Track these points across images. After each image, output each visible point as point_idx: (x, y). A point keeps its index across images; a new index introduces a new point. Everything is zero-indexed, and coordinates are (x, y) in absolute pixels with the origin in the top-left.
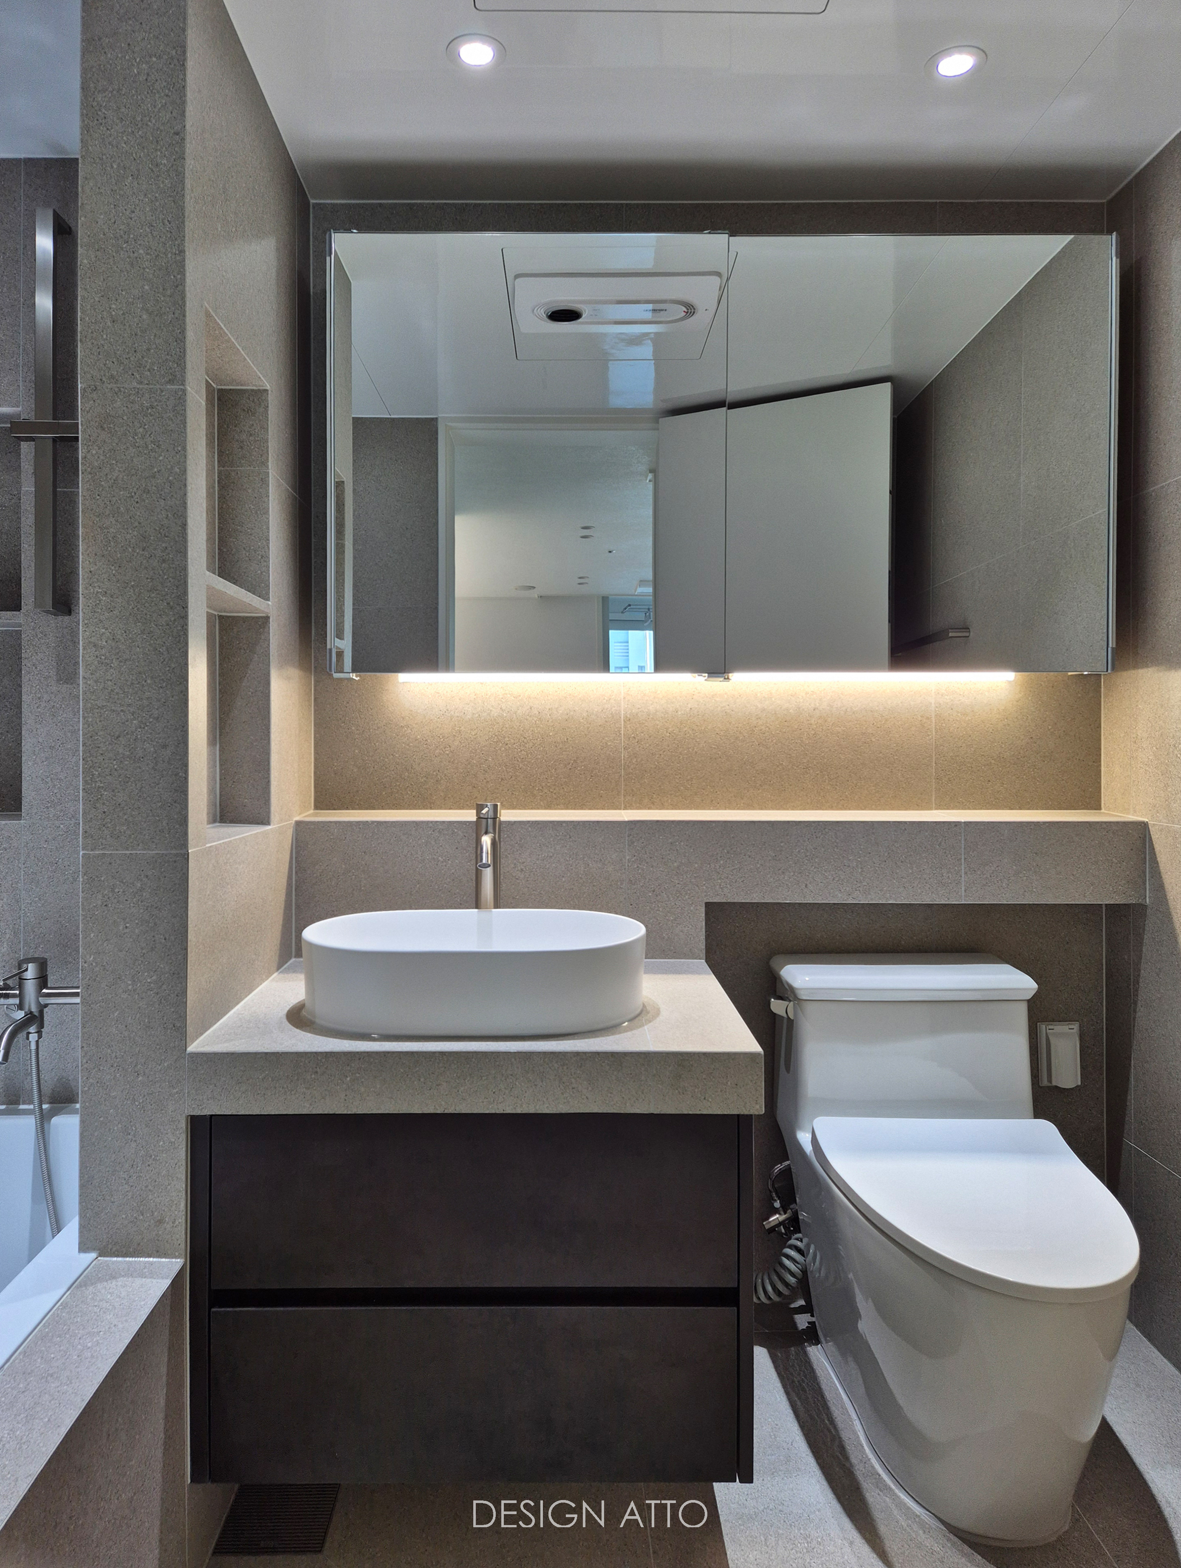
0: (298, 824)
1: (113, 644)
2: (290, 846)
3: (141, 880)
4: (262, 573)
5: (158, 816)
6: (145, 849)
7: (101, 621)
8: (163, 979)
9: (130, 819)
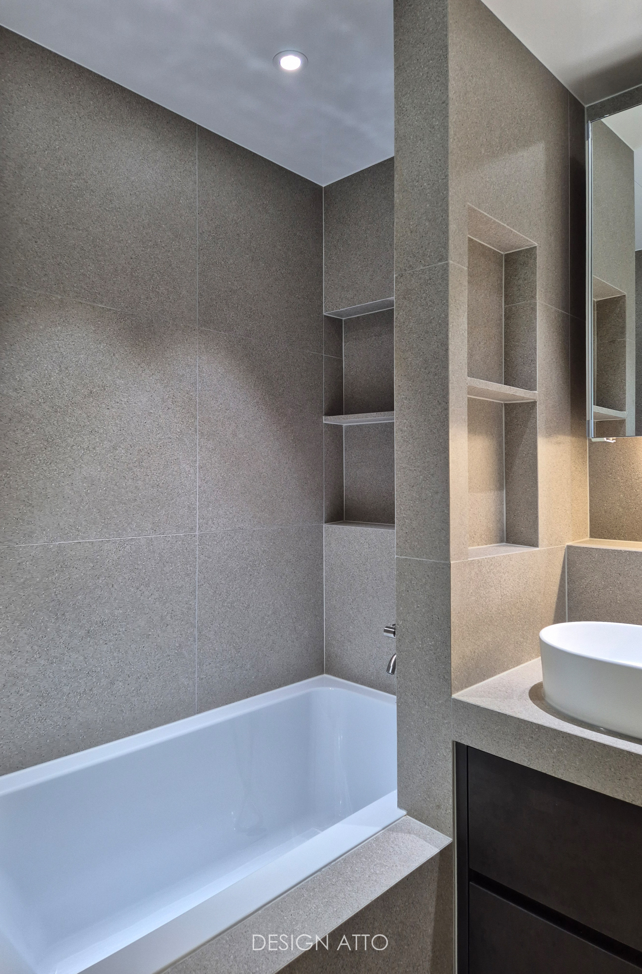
0: (569, 547)
1: (410, 429)
2: (562, 563)
3: (425, 578)
4: (531, 372)
5: (434, 538)
6: (427, 558)
7: (404, 415)
8: (437, 645)
9: (420, 539)
